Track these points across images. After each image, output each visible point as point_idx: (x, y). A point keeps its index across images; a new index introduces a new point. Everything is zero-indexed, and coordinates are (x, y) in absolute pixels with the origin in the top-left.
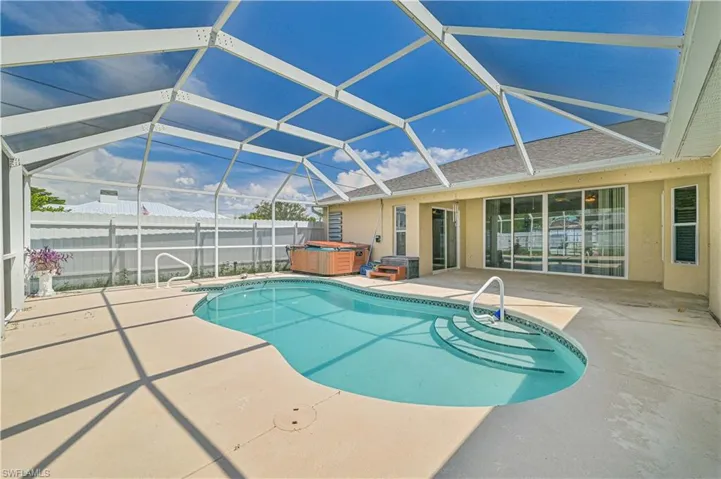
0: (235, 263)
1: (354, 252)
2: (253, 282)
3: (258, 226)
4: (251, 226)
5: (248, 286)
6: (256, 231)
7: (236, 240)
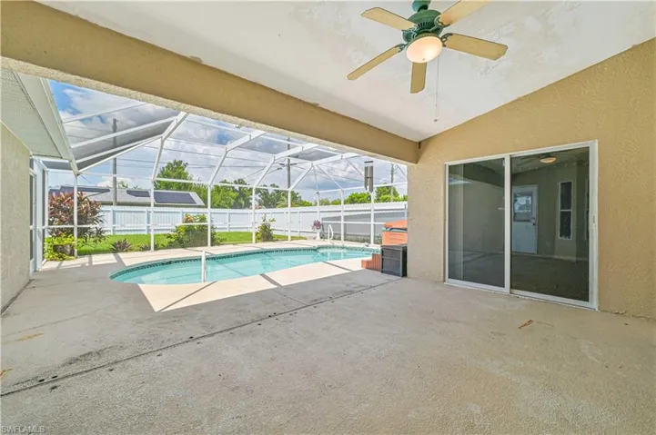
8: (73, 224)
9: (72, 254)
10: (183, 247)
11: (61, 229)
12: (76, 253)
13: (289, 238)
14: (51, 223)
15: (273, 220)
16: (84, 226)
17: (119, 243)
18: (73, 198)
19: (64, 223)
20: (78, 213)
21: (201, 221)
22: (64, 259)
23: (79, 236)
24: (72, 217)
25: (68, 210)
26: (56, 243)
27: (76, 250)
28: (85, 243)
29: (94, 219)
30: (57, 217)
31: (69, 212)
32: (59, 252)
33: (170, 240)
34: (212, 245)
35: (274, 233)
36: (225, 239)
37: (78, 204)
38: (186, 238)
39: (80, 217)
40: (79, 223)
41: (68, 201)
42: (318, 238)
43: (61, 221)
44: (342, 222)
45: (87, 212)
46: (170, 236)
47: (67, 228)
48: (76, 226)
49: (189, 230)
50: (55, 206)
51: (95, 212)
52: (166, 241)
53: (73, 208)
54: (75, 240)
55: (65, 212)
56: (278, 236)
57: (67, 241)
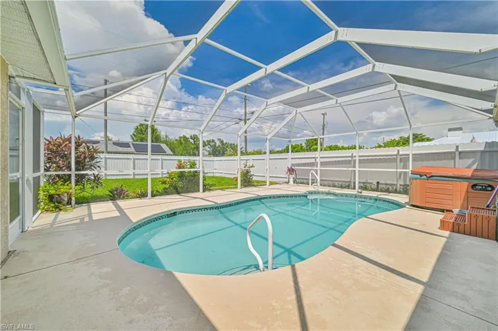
0: (378, 183)
1: (465, 184)
2: (366, 197)
3: (401, 153)
4: (396, 153)
5: (361, 199)
6: (399, 157)
7: (375, 164)
8: (70, 170)
9: (69, 203)
10: (179, 193)
11: (58, 176)
12: (73, 202)
13: (268, 183)
14: (47, 170)
15: (252, 166)
16: (82, 172)
17: (116, 190)
18: (70, 142)
19: (60, 169)
20: (76, 158)
21: (191, 167)
22: (60, 210)
23: (77, 182)
24: (70, 163)
25: (66, 156)
26: (52, 192)
27: (73, 199)
28: (83, 189)
29: (91, 165)
30: (55, 163)
31: (66, 157)
32: (56, 202)
33: (164, 186)
34: (204, 191)
35: (254, 178)
36: (214, 185)
37: (76, 149)
38: (180, 184)
39: (77, 163)
40: (77, 169)
41: (66, 146)
42: (291, 182)
43: (58, 167)
44: (319, 168)
45: (85, 158)
46: (164, 183)
47: (65, 175)
48: (73, 172)
49: (181, 176)
50: (51, 150)
51: (92, 158)
52: (161, 187)
53: (70, 153)
54: (73, 188)
55: (62, 157)
56: (258, 182)
57: (63, 189)
